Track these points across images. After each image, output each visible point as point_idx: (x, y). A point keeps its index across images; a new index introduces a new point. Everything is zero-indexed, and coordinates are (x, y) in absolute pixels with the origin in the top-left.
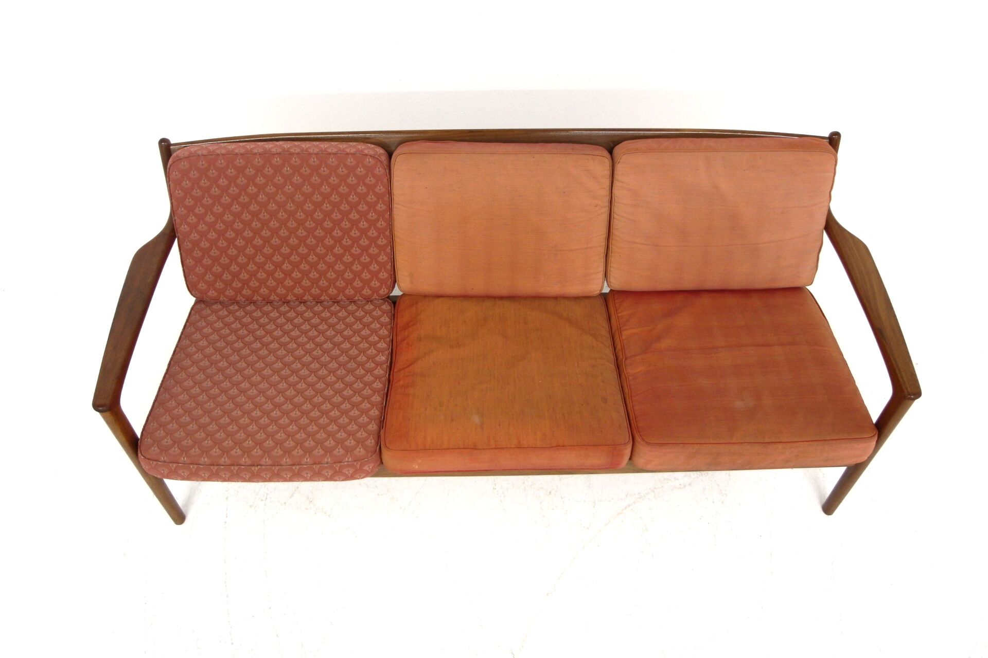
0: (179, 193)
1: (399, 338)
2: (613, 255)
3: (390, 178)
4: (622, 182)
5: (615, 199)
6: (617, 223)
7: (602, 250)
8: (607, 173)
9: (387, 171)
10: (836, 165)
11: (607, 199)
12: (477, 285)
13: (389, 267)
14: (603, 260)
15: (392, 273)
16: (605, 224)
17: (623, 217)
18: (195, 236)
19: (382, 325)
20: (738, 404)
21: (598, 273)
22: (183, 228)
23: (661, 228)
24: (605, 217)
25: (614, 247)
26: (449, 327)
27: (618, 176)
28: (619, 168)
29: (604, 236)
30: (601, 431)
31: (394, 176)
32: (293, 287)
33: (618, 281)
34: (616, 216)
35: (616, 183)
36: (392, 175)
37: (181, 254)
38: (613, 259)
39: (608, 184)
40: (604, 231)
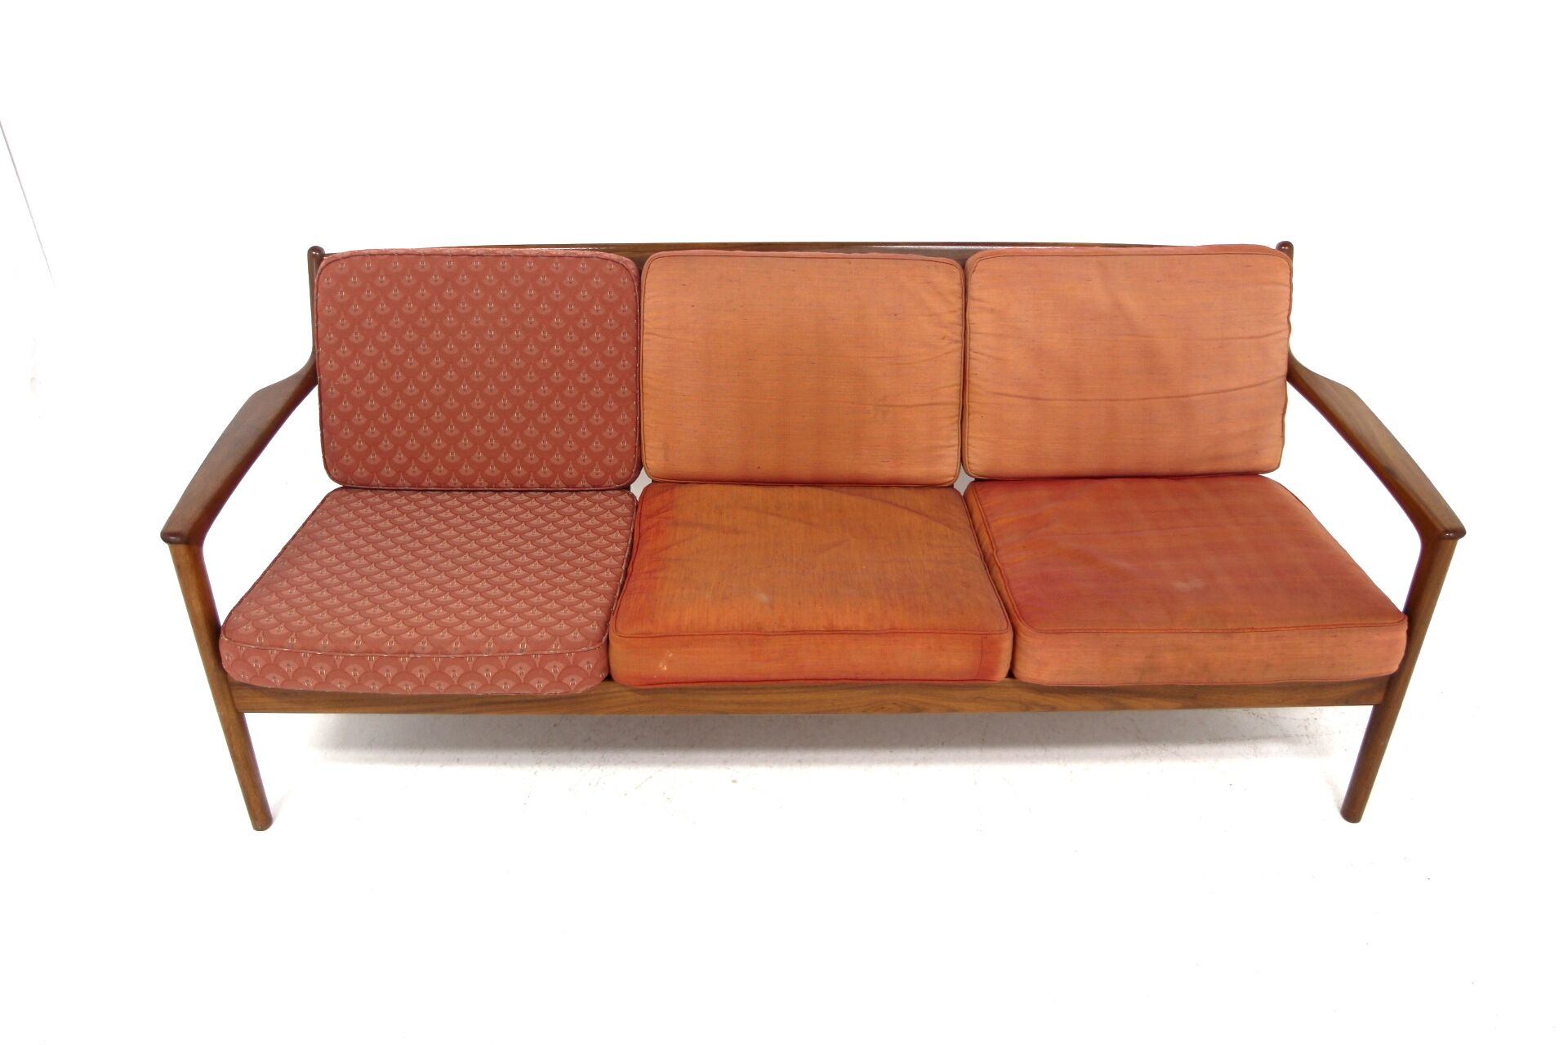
0: (328, 310)
1: (644, 526)
2: (971, 417)
3: (640, 296)
4: (979, 300)
5: (972, 328)
6: (976, 365)
7: (955, 411)
8: (957, 288)
9: (636, 284)
10: (1291, 274)
11: (959, 329)
12: (767, 462)
13: (632, 434)
14: (957, 427)
15: (637, 444)
16: (958, 369)
17: (982, 354)
18: (345, 378)
19: (618, 516)
20: (1180, 585)
21: (949, 447)
22: (329, 366)
23: (1042, 370)
24: (957, 356)
25: (973, 405)
26: (721, 513)
27: (974, 292)
28: (976, 280)
29: (957, 388)
30: (962, 613)
31: (646, 290)
32: (485, 465)
33: (981, 460)
34: (973, 355)
35: (971, 303)
36: (643, 289)
37: (321, 409)
38: (974, 423)
39: (960, 306)
40: (956, 379)
